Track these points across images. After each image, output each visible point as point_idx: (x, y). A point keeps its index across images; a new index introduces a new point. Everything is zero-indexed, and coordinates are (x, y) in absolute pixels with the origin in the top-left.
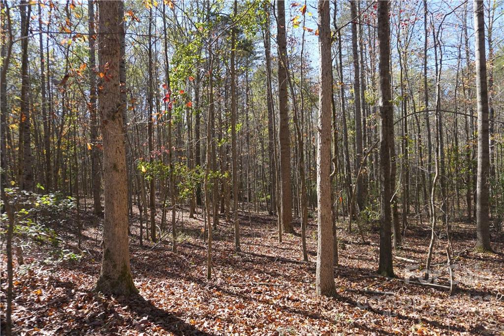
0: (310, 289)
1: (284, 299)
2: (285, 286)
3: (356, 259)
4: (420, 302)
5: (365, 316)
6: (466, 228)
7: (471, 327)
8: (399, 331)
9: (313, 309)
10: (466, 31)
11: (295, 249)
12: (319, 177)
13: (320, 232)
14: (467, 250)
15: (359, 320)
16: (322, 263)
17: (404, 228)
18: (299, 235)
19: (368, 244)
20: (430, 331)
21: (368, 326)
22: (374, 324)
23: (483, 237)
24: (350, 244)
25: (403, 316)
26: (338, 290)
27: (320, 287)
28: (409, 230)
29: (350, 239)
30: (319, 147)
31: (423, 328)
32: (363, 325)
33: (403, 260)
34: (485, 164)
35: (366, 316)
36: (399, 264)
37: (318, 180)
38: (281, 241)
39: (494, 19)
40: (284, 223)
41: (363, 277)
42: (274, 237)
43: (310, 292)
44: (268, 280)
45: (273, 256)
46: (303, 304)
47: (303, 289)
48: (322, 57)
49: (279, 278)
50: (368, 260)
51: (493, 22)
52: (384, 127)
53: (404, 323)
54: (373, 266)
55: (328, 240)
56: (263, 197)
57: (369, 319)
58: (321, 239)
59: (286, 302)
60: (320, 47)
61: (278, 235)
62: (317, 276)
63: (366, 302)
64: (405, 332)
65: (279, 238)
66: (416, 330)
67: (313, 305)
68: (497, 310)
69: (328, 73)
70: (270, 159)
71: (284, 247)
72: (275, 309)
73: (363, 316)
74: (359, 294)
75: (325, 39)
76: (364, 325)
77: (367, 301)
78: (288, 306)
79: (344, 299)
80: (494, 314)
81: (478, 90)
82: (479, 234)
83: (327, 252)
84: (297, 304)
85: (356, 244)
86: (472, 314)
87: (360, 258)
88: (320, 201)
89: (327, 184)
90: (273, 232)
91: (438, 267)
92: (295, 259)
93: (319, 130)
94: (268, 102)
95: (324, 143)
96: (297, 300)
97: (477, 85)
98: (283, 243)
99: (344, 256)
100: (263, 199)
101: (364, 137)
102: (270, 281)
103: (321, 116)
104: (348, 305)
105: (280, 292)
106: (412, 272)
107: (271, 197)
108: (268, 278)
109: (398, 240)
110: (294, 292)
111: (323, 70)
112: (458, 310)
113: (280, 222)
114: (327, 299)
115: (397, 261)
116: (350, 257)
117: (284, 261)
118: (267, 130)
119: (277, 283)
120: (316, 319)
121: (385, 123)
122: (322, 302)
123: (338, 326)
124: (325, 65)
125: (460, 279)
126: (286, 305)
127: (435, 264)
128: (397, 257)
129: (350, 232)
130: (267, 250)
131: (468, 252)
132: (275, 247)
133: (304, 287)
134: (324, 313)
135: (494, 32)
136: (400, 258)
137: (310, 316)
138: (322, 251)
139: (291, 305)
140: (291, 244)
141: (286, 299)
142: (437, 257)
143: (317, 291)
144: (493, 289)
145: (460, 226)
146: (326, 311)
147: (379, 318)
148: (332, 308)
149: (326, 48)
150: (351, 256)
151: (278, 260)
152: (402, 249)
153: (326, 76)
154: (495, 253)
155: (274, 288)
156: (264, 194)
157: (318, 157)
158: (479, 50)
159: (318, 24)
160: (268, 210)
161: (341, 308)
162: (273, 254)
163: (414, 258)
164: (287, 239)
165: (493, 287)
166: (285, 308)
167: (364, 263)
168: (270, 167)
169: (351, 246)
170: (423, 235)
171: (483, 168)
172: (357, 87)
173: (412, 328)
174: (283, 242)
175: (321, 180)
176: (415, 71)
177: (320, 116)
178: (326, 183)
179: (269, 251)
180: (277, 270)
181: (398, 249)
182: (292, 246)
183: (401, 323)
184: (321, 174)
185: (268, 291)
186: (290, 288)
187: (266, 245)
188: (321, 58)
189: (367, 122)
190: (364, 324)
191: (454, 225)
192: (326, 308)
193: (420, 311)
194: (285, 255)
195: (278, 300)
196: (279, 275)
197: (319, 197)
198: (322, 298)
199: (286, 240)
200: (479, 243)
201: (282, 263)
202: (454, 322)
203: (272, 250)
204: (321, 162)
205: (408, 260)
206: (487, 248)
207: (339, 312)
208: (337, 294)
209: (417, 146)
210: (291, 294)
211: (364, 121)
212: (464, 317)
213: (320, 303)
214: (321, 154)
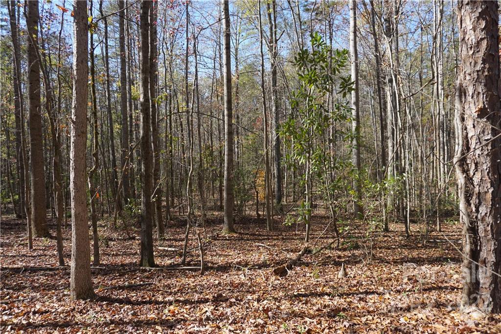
0: (64, 295)
1: (28, 314)
2: (32, 299)
3: (120, 255)
4: (176, 285)
5: (122, 310)
6: (218, 215)
7: (214, 297)
8: (154, 316)
9: (65, 316)
10: (220, 47)
11: (51, 254)
12: (73, 173)
13: (75, 232)
14: (217, 234)
15: (117, 316)
16: (77, 265)
17: (167, 219)
18: (55, 238)
19: (134, 238)
20: (180, 309)
21: (125, 320)
22: (131, 316)
23: (229, 221)
24: (115, 240)
25: (160, 302)
26: (96, 291)
27: (76, 291)
28: (172, 221)
29: (115, 235)
30: (72, 140)
31: (176, 308)
32: (119, 320)
33: (165, 250)
34: (230, 160)
35: (124, 310)
36: (161, 254)
37: (71, 176)
38: (31, 247)
39: (240, 42)
40: (35, 226)
41: (124, 273)
42: (22, 245)
43: (64, 300)
44: (8, 297)
45: (19, 266)
46: (54, 314)
47: (55, 297)
48: (77, 42)
49: (24, 291)
50: (132, 254)
51: (239, 44)
52: (145, 124)
53: (159, 307)
54: (136, 260)
55: (83, 239)
56: (9, 198)
57: (126, 313)
58: (76, 239)
59: (32, 317)
60: (75, 32)
61: (28, 241)
62: (72, 280)
63: (125, 296)
64: (160, 316)
65: (29, 245)
66: (169, 311)
67: (66, 313)
68: (233, 279)
69: (84, 61)
70: (18, 151)
71: (35, 254)
72: (14, 329)
73: (121, 311)
74: (119, 289)
75: (81, 23)
76: (121, 320)
77: (127, 295)
78: (33, 321)
79: (103, 299)
80: (231, 283)
81: (225, 98)
82: (225, 219)
83: (83, 252)
84: (45, 317)
85: (121, 240)
86: (216, 287)
87: (125, 254)
88: (73, 199)
89: (82, 180)
90: (21, 239)
91: (195, 251)
92: (48, 266)
93: (73, 121)
94: (15, 83)
95: (79, 136)
96: (46, 312)
97: (225, 94)
98: (35, 250)
99: (107, 254)
100: (8, 200)
101: (130, 132)
102: (11, 297)
103: (75, 106)
104: (106, 304)
105: (24, 307)
106: (173, 259)
107: (19, 197)
108: (8, 294)
109: (162, 231)
110: (44, 303)
111: (77, 57)
112: (206, 285)
113: (30, 225)
114: (84, 302)
115: (160, 251)
116: (113, 254)
117: (34, 270)
118: (13, 117)
119: (21, 298)
120: (67, 327)
121: (145, 120)
122: (77, 307)
123: (92, 328)
124: (80, 52)
125: (210, 259)
126: (31, 320)
127: (192, 249)
128: (160, 248)
129: (115, 228)
130: (11, 261)
131: (218, 235)
132: (23, 255)
133: (57, 295)
134: (79, 317)
135: (239, 52)
136: (163, 248)
137: (60, 326)
138: (76, 252)
139: (37, 319)
140: (45, 250)
141: (31, 314)
142: (194, 243)
143: (72, 296)
144: (232, 262)
145: (214, 213)
146: (81, 316)
147: (137, 309)
148: (88, 311)
149: (82, 34)
150: (115, 253)
151: (26, 270)
152: (164, 239)
153: (82, 64)
154: (236, 233)
155: (16, 305)
156: (11, 194)
157: (71, 151)
158: (226, 64)
159: (73, 6)
160: (16, 213)
161: (98, 309)
162: (20, 264)
163: (175, 246)
164: (41, 244)
165: (233, 261)
166: (29, 324)
167: (128, 257)
168: (18, 161)
169: (115, 243)
170: (184, 224)
171: (228, 164)
172: (124, 81)
173: (166, 311)
174: (34, 248)
175: (75, 175)
176: (178, 74)
177: (73, 106)
178: (80, 179)
179: (14, 262)
180: (22, 283)
181: (161, 240)
182: (46, 252)
183: (157, 309)
184: (75, 169)
185: (7, 310)
186: (38, 300)
187: (10, 255)
188: (76, 44)
189: (133, 117)
190: (121, 318)
191: (209, 213)
192: (81, 312)
193: (175, 293)
194: (36, 263)
195: (20, 318)
196: (25, 288)
197: (72, 194)
198: (77, 303)
199: (38, 246)
200: (225, 227)
201: (30, 273)
202: (201, 296)
203: (18, 260)
204: (75, 156)
205: (170, 249)
206: (231, 230)
207: (97, 313)
208: (95, 295)
209: (180, 143)
210: (38, 307)
211: (131, 117)
212: (210, 290)
213: (74, 309)
214: (75, 147)
